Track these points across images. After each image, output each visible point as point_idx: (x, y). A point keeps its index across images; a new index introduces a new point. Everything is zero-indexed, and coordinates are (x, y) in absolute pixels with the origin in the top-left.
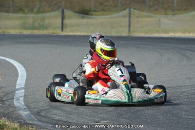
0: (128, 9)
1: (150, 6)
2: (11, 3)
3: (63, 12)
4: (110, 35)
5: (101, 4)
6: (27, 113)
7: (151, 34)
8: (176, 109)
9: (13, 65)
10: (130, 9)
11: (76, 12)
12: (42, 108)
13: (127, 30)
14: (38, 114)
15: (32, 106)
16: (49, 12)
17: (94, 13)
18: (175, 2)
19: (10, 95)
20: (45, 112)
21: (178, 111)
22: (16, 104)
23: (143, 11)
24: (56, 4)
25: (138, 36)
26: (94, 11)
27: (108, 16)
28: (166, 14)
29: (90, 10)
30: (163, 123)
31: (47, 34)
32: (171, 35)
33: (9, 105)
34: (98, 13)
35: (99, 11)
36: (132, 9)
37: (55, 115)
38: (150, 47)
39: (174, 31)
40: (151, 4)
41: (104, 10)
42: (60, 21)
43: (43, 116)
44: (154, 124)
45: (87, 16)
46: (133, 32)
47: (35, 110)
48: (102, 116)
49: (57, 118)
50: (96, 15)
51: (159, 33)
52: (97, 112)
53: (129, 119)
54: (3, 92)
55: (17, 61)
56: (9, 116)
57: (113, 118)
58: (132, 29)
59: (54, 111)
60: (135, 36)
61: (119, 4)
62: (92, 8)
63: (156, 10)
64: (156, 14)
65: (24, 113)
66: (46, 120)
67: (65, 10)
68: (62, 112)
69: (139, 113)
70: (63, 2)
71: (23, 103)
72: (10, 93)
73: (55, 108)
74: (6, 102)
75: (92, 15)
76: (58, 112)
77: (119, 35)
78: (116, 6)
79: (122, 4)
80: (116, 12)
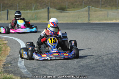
0: (88, 6)
1: (102, 4)
2: (17, 4)
3: (48, 9)
4: (77, 22)
5: (72, 4)
6: (26, 70)
7: (102, 21)
8: (117, 66)
9: (18, 42)
10: (89, 6)
11: (57, 9)
12: (35, 68)
13: (87, 19)
14: (32, 71)
15: (29, 66)
16: (40, 9)
17: (68, 9)
18: (117, 1)
19: (16, 60)
20: (37, 70)
21: (118, 67)
22: (19, 65)
23: (98, 7)
24: (45, 4)
25: (94, 22)
26: (68, 8)
27: (76, 11)
28: (112, 9)
29: (65, 8)
30: (108, 75)
31: (39, 22)
32: (114, 21)
33: (15, 66)
34: (70, 9)
35: (71, 8)
36: (90, 6)
37: (43, 71)
38: (101, 29)
39: (116, 19)
40: (103, 3)
41: (74, 8)
42: (47, 15)
43: (35, 72)
44: (103, 76)
45: (63, 11)
46: (91, 20)
47: (31, 69)
48: (71, 71)
49: (44, 73)
50: (69, 10)
51: (107, 20)
52: (68, 69)
53: (87, 73)
54: (12, 58)
55: (21, 40)
56: (14, 73)
57: (78, 72)
58: (90, 19)
59: (42, 69)
60: (92, 22)
61: (83, 4)
62: (67, 6)
63: (106, 6)
64: (106, 9)
65: (24, 71)
66: (37, 74)
67: (49, 8)
68: (47, 70)
69: (94, 69)
70: (49, 3)
71: (23, 65)
72: (16, 59)
73: (43, 67)
74: (13, 64)
75: (67, 10)
76: (45, 69)
77: (82, 22)
78: (81, 5)
79: (85, 3)
80: (81, 8)
